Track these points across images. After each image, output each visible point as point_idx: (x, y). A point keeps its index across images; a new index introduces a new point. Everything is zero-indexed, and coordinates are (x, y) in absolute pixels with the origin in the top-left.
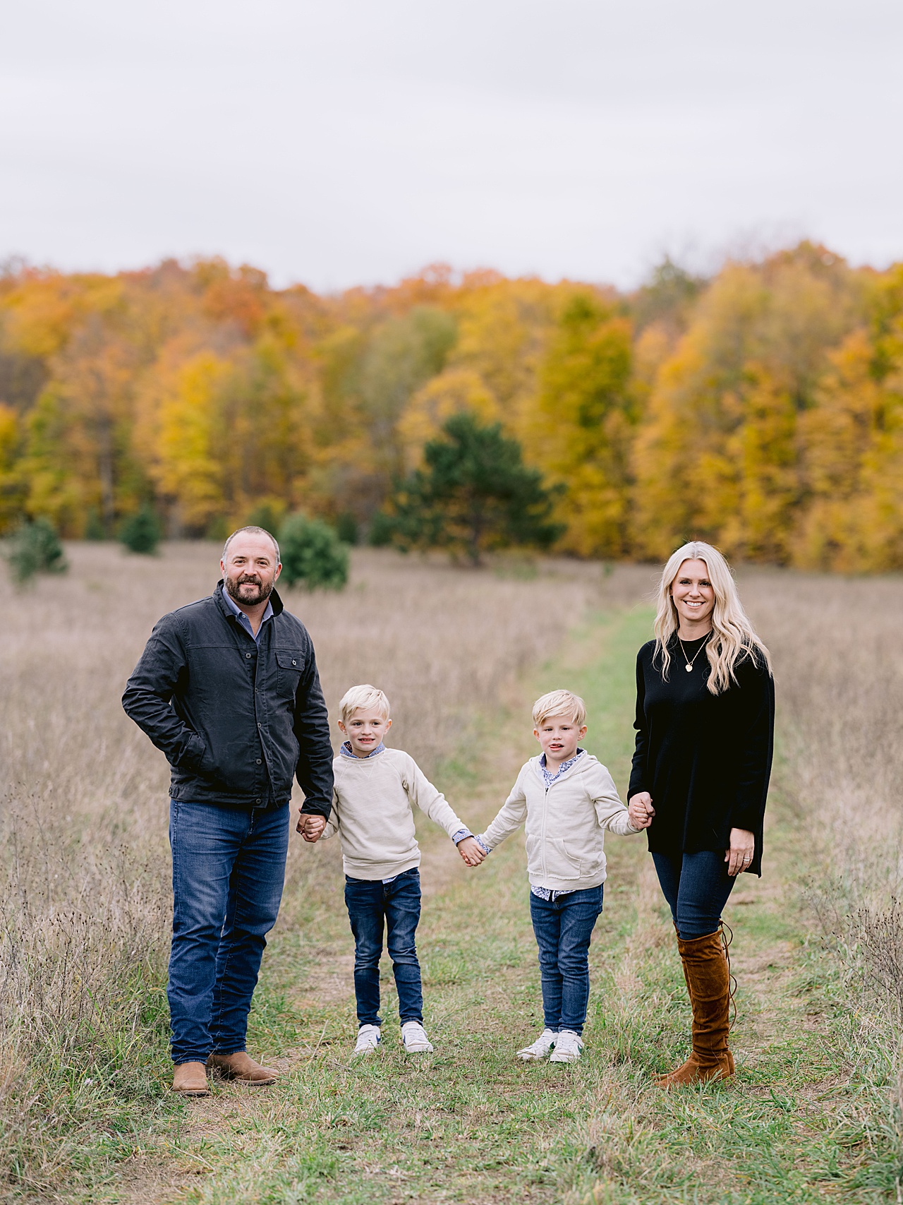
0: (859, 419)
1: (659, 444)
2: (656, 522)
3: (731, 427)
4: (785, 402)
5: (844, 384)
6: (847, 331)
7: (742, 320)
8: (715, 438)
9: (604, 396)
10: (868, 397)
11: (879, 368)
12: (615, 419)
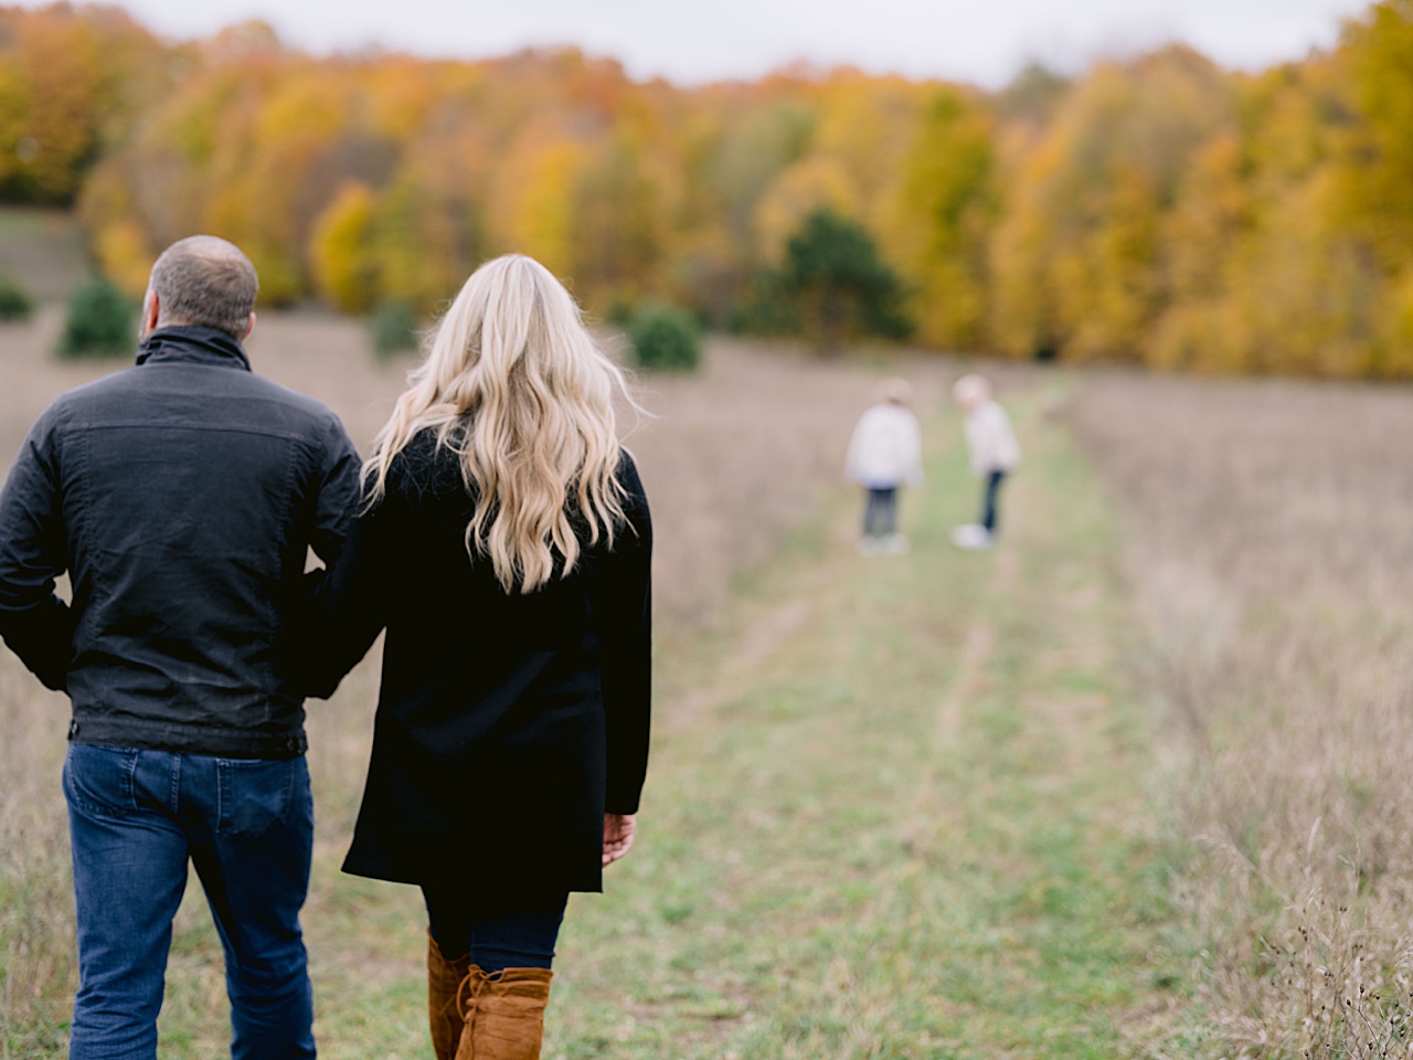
0: (1223, 222)
1: (1022, 243)
2: (1014, 318)
3: (1091, 223)
4: (1148, 202)
5: (1211, 187)
6: (1214, 131)
7: (1109, 120)
8: (1074, 234)
9: (967, 191)
10: (1233, 199)
11: (1246, 170)
12: (973, 219)
